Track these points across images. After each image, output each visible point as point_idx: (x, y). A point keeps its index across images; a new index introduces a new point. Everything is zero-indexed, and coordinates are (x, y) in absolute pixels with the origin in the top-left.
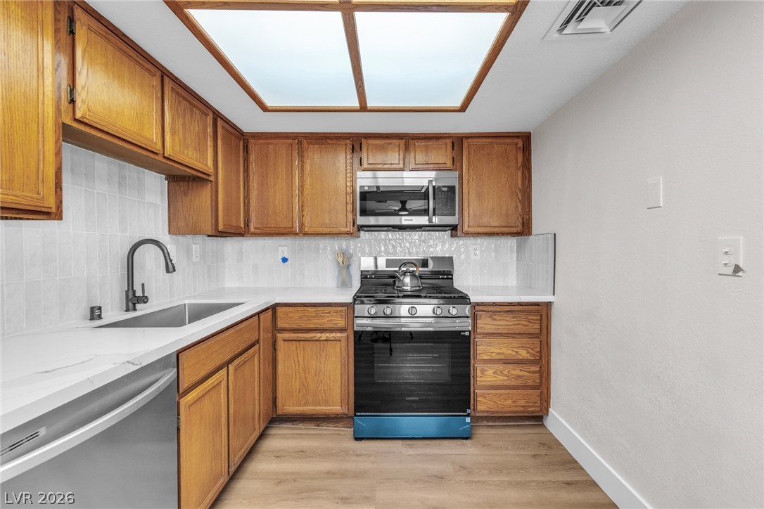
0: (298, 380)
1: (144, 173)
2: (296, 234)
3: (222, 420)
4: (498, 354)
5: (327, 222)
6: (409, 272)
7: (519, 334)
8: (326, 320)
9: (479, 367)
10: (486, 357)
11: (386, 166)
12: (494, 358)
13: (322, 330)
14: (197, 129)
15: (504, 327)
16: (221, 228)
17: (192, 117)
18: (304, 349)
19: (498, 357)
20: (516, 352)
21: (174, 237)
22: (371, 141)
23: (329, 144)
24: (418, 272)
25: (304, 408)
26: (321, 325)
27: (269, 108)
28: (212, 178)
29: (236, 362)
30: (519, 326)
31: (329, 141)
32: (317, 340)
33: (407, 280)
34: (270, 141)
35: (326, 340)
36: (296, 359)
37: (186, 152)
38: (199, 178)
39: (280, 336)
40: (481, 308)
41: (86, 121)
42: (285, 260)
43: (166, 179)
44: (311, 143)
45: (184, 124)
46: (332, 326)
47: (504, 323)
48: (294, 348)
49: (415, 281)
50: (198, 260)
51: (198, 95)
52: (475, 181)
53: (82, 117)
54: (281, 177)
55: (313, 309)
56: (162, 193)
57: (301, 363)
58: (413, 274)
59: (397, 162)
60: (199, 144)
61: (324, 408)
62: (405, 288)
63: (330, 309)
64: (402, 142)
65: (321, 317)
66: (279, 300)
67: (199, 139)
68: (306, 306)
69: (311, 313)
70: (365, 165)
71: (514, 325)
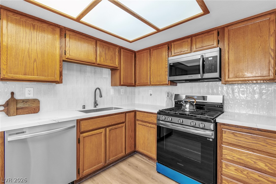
0: (142, 140)
1: (103, 69)
2: (149, 85)
3: (102, 145)
4: (239, 159)
5: (159, 80)
6: (190, 102)
7: (258, 150)
8: (150, 119)
9: (224, 162)
10: (228, 158)
11: (182, 53)
12: (236, 160)
13: (150, 123)
14: (111, 54)
15: (243, 142)
16: (122, 83)
17: (109, 51)
18: (144, 129)
19: (238, 161)
20: (255, 162)
21: (113, 87)
22: (175, 43)
23: (160, 48)
24: (195, 102)
25: (144, 151)
26: (149, 121)
27: (131, 41)
28: (119, 68)
29: (111, 128)
30: (258, 145)
31: (160, 47)
32: (147, 126)
33: (188, 106)
34: (142, 52)
35: (150, 127)
36: (142, 132)
37: (106, 61)
38: (115, 69)
39: (137, 122)
40: (225, 127)
41: (69, 58)
42: (151, 95)
43: (110, 70)
44: (154, 50)
45: (105, 54)
46: (152, 122)
47: (244, 139)
48: (141, 127)
49: (192, 107)
50: (123, 94)
51: (112, 43)
52: (233, 50)
53: (68, 57)
54: (145, 64)
55: (147, 114)
56: (109, 74)
57: (143, 134)
58: (191, 104)
59: (187, 50)
60: (112, 58)
61: (150, 154)
62: (186, 110)
63: (152, 115)
64: (189, 40)
65: (149, 117)
66: (136, 109)
67: (112, 57)
68: (145, 112)
69: (146, 115)
70: (173, 54)
71: (253, 143)
